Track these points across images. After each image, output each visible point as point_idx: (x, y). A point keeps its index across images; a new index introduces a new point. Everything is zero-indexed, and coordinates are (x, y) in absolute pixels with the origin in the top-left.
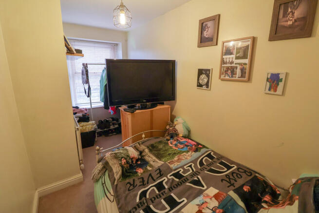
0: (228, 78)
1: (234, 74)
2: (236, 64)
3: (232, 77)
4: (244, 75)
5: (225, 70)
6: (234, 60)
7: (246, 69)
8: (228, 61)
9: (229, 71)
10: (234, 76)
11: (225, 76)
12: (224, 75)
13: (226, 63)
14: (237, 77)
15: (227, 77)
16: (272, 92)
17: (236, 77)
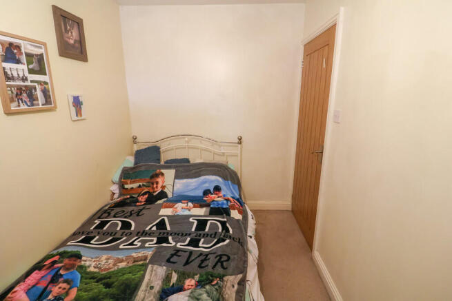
0: (26, 107)
1: (34, 100)
2: (32, 81)
3: (33, 105)
4: (49, 100)
5: (15, 92)
6: (27, 74)
7: (49, 91)
8: (15, 75)
9: (25, 95)
10: (35, 102)
11: (19, 106)
12: (16, 103)
13: (12, 78)
14: (40, 104)
15: (23, 107)
16: (79, 118)
17: (38, 105)
